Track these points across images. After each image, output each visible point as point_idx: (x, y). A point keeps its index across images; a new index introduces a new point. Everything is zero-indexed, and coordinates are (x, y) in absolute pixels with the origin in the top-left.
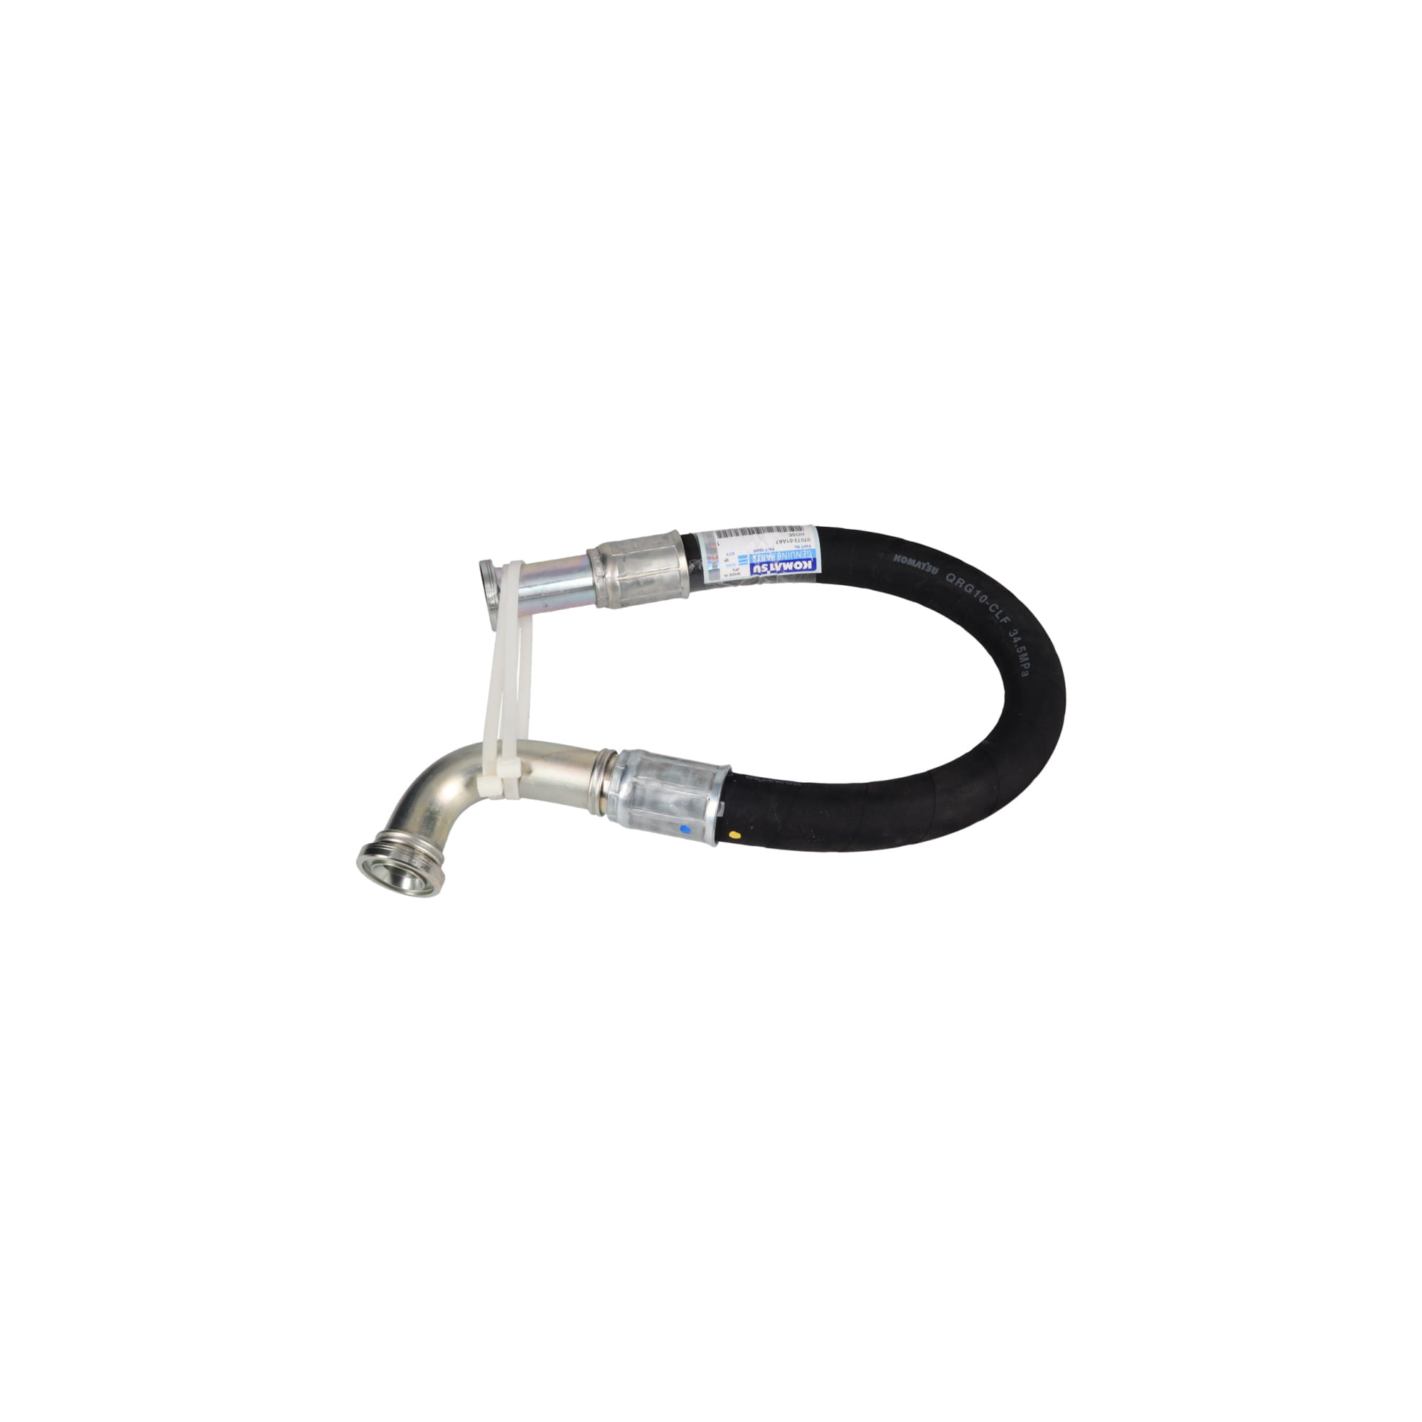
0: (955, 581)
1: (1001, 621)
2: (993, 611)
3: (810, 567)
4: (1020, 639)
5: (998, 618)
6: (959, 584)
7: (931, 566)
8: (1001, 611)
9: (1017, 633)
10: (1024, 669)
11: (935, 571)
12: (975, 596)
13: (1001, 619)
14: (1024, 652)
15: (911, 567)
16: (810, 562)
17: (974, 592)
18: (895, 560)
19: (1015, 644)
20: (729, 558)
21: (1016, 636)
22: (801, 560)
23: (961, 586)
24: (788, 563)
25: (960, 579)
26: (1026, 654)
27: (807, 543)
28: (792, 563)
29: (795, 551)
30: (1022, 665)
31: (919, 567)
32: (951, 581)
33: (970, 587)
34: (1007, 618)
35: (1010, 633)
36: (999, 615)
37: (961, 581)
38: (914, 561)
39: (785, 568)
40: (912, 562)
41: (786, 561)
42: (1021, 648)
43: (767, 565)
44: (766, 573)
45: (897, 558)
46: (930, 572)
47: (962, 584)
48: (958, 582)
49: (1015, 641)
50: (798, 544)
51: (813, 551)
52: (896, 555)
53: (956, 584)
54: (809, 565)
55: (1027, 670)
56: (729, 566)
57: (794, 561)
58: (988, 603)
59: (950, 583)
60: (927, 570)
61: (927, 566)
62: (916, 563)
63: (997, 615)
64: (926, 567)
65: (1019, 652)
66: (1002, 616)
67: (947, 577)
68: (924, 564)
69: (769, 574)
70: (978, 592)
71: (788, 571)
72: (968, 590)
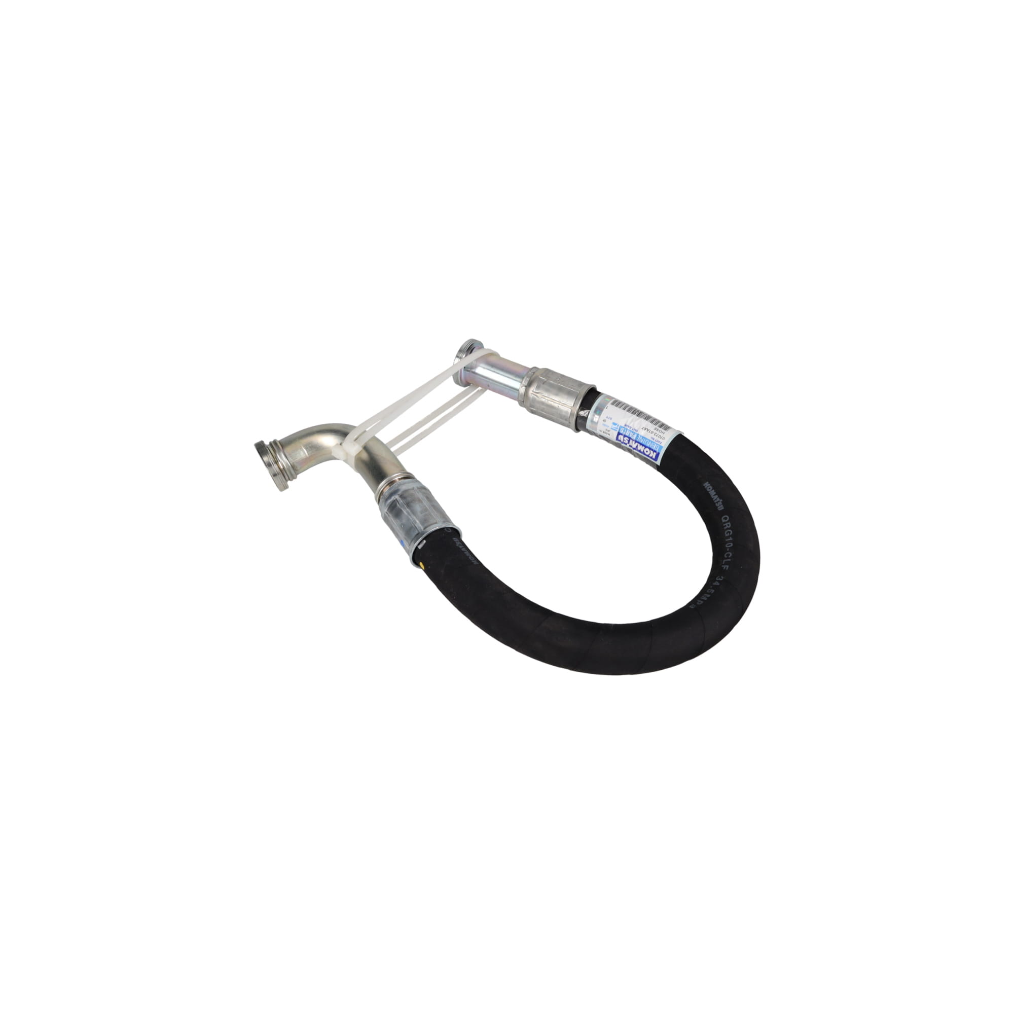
0: (725, 523)
2: (726, 557)
3: (654, 457)
4: (718, 584)
6: (725, 526)
7: (721, 503)
8: (729, 560)
11: (720, 507)
12: (727, 540)
13: (724, 565)
15: (709, 496)
16: (655, 454)
17: (728, 537)
18: (704, 485)
20: (607, 420)
21: (719, 581)
22: (650, 449)
23: (725, 528)
24: (641, 446)
25: (729, 523)
27: (661, 440)
28: (644, 447)
29: (650, 440)
31: (714, 499)
32: (724, 521)
33: (729, 532)
34: (728, 566)
37: (728, 525)
38: (715, 493)
39: (639, 449)
40: (712, 493)
41: (641, 444)
42: (712, 590)
43: (628, 439)
44: (626, 444)
45: (707, 485)
46: (717, 507)
47: (727, 527)
48: (726, 524)
49: (715, 584)
50: (655, 437)
51: (661, 447)
52: (707, 483)
53: (724, 525)
54: (653, 455)
56: (604, 425)
57: (646, 447)
58: (728, 550)
59: (722, 521)
60: (716, 504)
61: (719, 501)
62: (715, 495)
63: (724, 561)
64: (717, 502)
66: (726, 563)
67: (723, 517)
68: (718, 499)
69: (628, 446)
70: (731, 539)
71: (640, 451)
72: (727, 533)
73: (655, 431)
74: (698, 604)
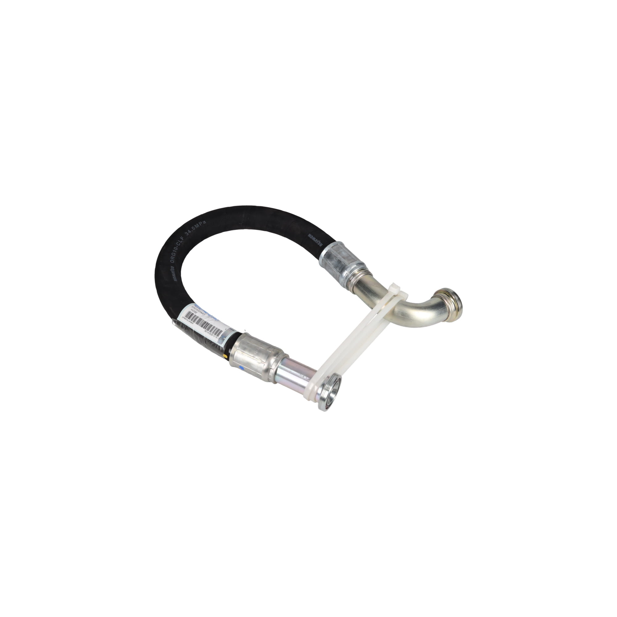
1: (183, 240)
2: (180, 244)
4: (189, 230)
5: (182, 241)
6: (174, 258)
8: (179, 241)
9: (186, 232)
11: (173, 268)
12: (176, 252)
13: (182, 240)
14: (194, 227)
17: (175, 252)
18: (177, 281)
19: (191, 231)
21: (188, 232)
23: (174, 257)
26: (195, 226)
30: (201, 225)
32: (173, 261)
33: (173, 254)
34: (181, 238)
35: (187, 235)
37: (172, 258)
38: (173, 274)
42: (193, 228)
47: (173, 257)
48: (173, 258)
49: (190, 232)
58: (177, 247)
63: (181, 242)
66: (181, 240)
68: (172, 271)
70: (174, 251)
72: (174, 255)
73: (197, 312)
74: (201, 222)
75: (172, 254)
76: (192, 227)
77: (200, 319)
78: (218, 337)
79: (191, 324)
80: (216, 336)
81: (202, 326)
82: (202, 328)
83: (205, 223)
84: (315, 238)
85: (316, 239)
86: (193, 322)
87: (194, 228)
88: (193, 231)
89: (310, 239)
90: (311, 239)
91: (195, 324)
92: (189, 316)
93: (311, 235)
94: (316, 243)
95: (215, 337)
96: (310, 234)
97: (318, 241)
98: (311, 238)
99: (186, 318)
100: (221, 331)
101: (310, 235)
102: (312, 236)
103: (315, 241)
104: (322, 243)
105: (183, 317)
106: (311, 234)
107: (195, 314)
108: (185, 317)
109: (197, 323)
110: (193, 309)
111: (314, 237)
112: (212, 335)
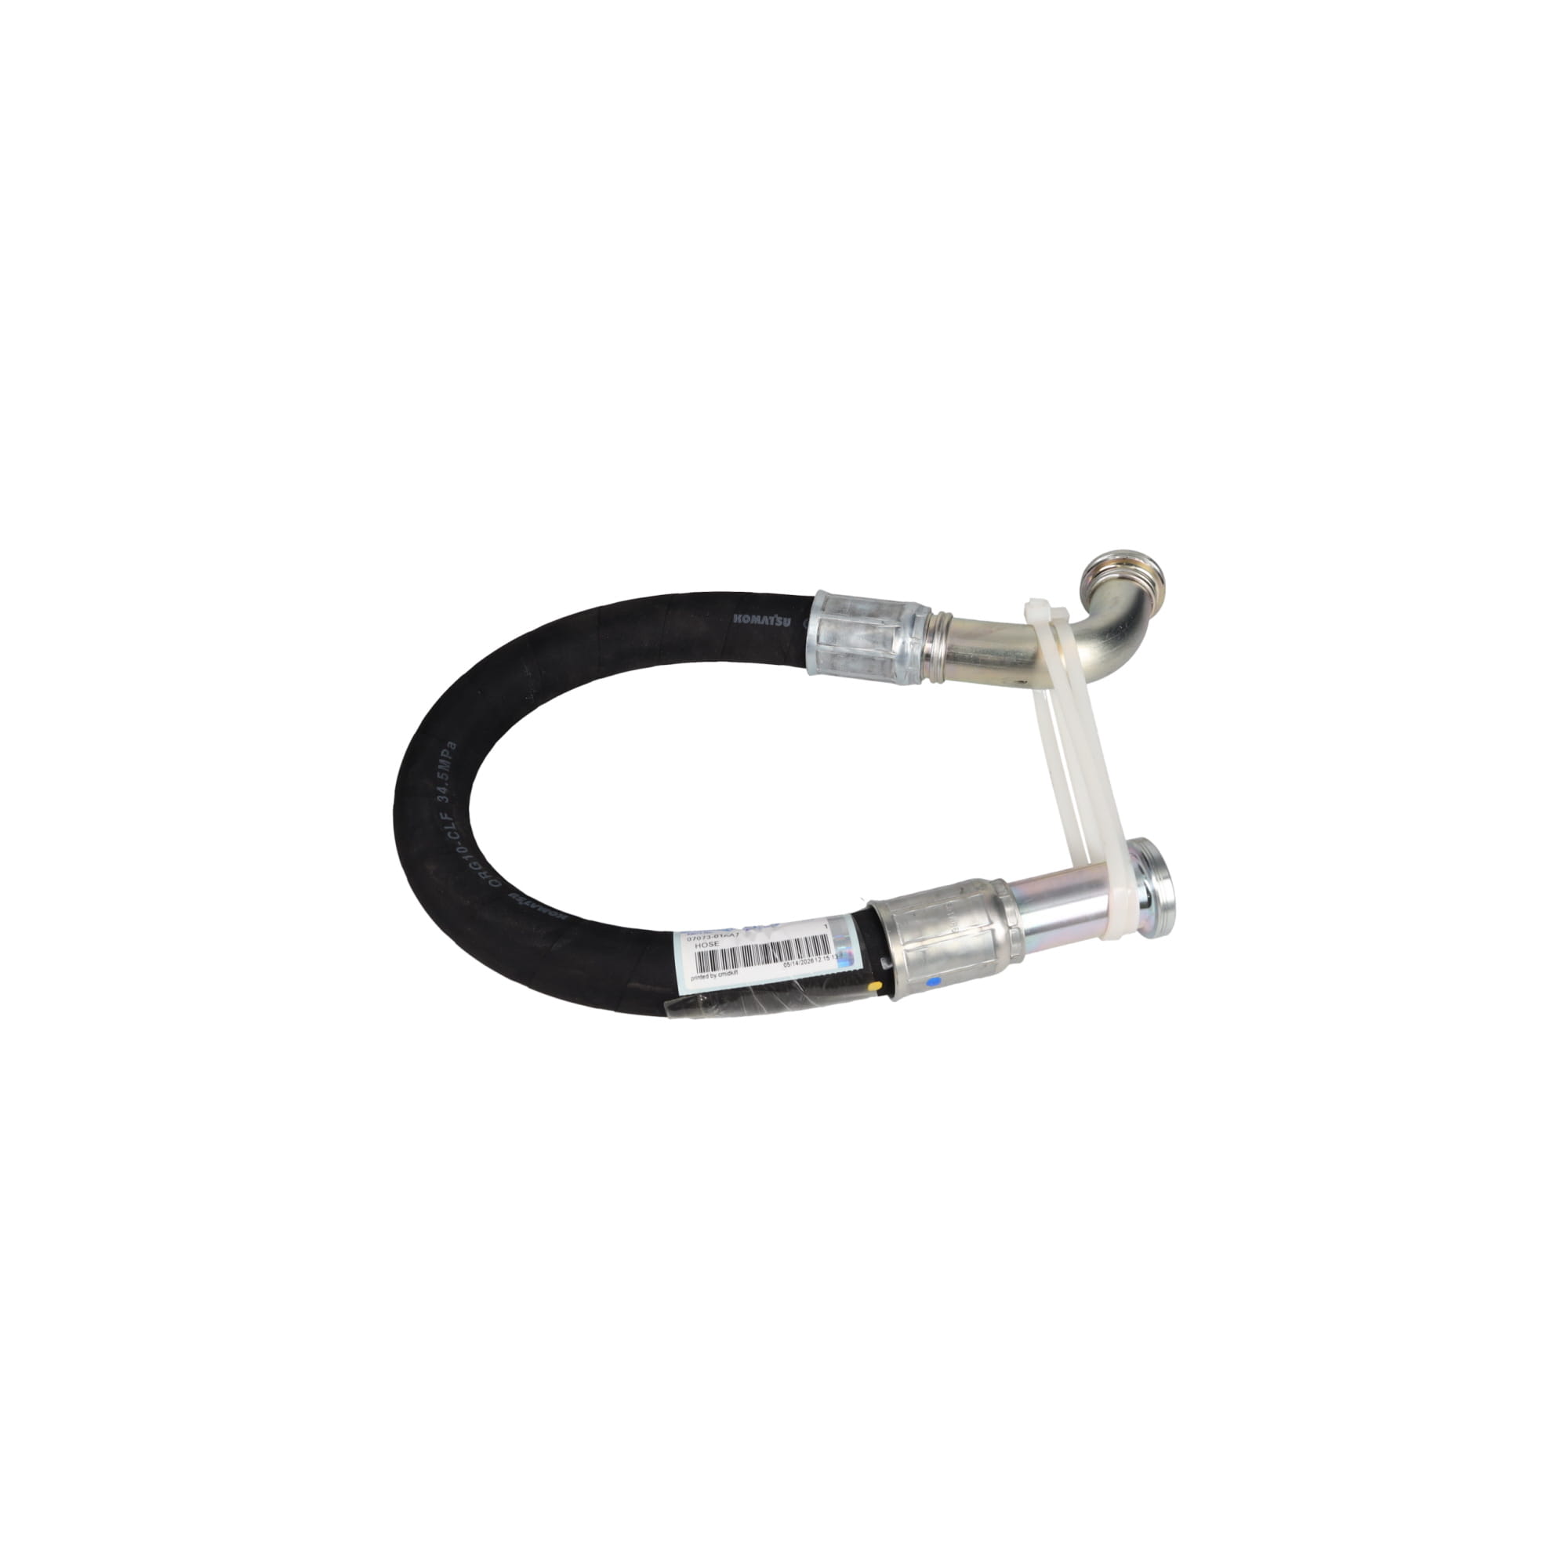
1: (450, 819)
2: (455, 833)
4: (439, 789)
5: (453, 824)
6: (487, 874)
8: (446, 828)
9: (438, 797)
10: (451, 752)
12: (471, 856)
13: (450, 821)
14: (442, 771)
17: (472, 860)
19: (446, 786)
21: (442, 795)
26: (440, 767)
30: (450, 758)
33: (474, 865)
34: (443, 817)
35: (447, 802)
36: (451, 826)
37: (483, 876)
42: (442, 777)
49: (444, 789)
55: (446, 748)
58: (459, 843)
63: (453, 828)
65: (445, 774)
66: (448, 823)
70: (466, 858)
72: (478, 866)
73: (713, 940)
74: (446, 750)
75: (473, 868)
76: (438, 776)
77: (747, 950)
78: (830, 956)
79: (732, 976)
80: (822, 956)
81: (767, 961)
82: (772, 965)
83: (455, 745)
84: (759, 617)
85: (761, 619)
86: (733, 970)
87: (443, 774)
88: (448, 782)
89: (746, 624)
90: (749, 623)
91: (741, 969)
92: (708, 962)
93: (740, 616)
94: (769, 626)
95: (822, 959)
96: (735, 616)
97: (772, 619)
98: (745, 622)
99: (703, 974)
100: (824, 938)
101: (737, 618)
102: (747, 616)
103: (763, 623)
104: (788, 617)
105: (693, 979)
106: (738, 614)
107: (718, 948)
108: (700, 974)
109: (748, 963)
110: (697, 942)
111: (754, 616)
112: (812, 960)
